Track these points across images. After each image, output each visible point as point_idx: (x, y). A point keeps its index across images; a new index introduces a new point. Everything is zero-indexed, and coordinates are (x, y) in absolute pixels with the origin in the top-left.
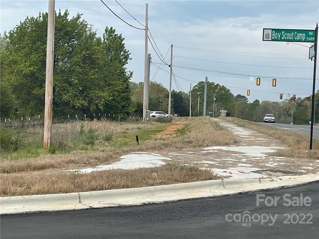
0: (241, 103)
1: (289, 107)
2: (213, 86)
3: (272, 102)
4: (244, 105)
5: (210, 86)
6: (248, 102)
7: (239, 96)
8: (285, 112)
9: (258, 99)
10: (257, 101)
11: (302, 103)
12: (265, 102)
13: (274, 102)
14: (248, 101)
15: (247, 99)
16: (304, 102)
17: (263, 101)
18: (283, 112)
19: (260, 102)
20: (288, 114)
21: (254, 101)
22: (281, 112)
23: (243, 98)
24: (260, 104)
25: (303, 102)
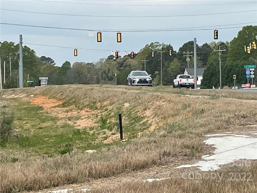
0: (47, 66)
1: (109, 69)
2: (12, 47)
3: (86, 63)
4: (50, 69)
5: (9, 47)
6: (55, 66)
7: (43, 58)
8: (104, 75)
9: (68, 61)
10: (67, 63)
11: (125, 63)
12: (77, 63)
13: (88, 64)
14: (55, 64)
15: (53, 62)
16: (127, 60)
17: (75, 62)
18: (101, 76)
19: (72, 65)
20: (108, 77)
21: (64, 64)
22: (99, 76)
23: (49, 61)
24: (72, 66)
25: (125, 61)
